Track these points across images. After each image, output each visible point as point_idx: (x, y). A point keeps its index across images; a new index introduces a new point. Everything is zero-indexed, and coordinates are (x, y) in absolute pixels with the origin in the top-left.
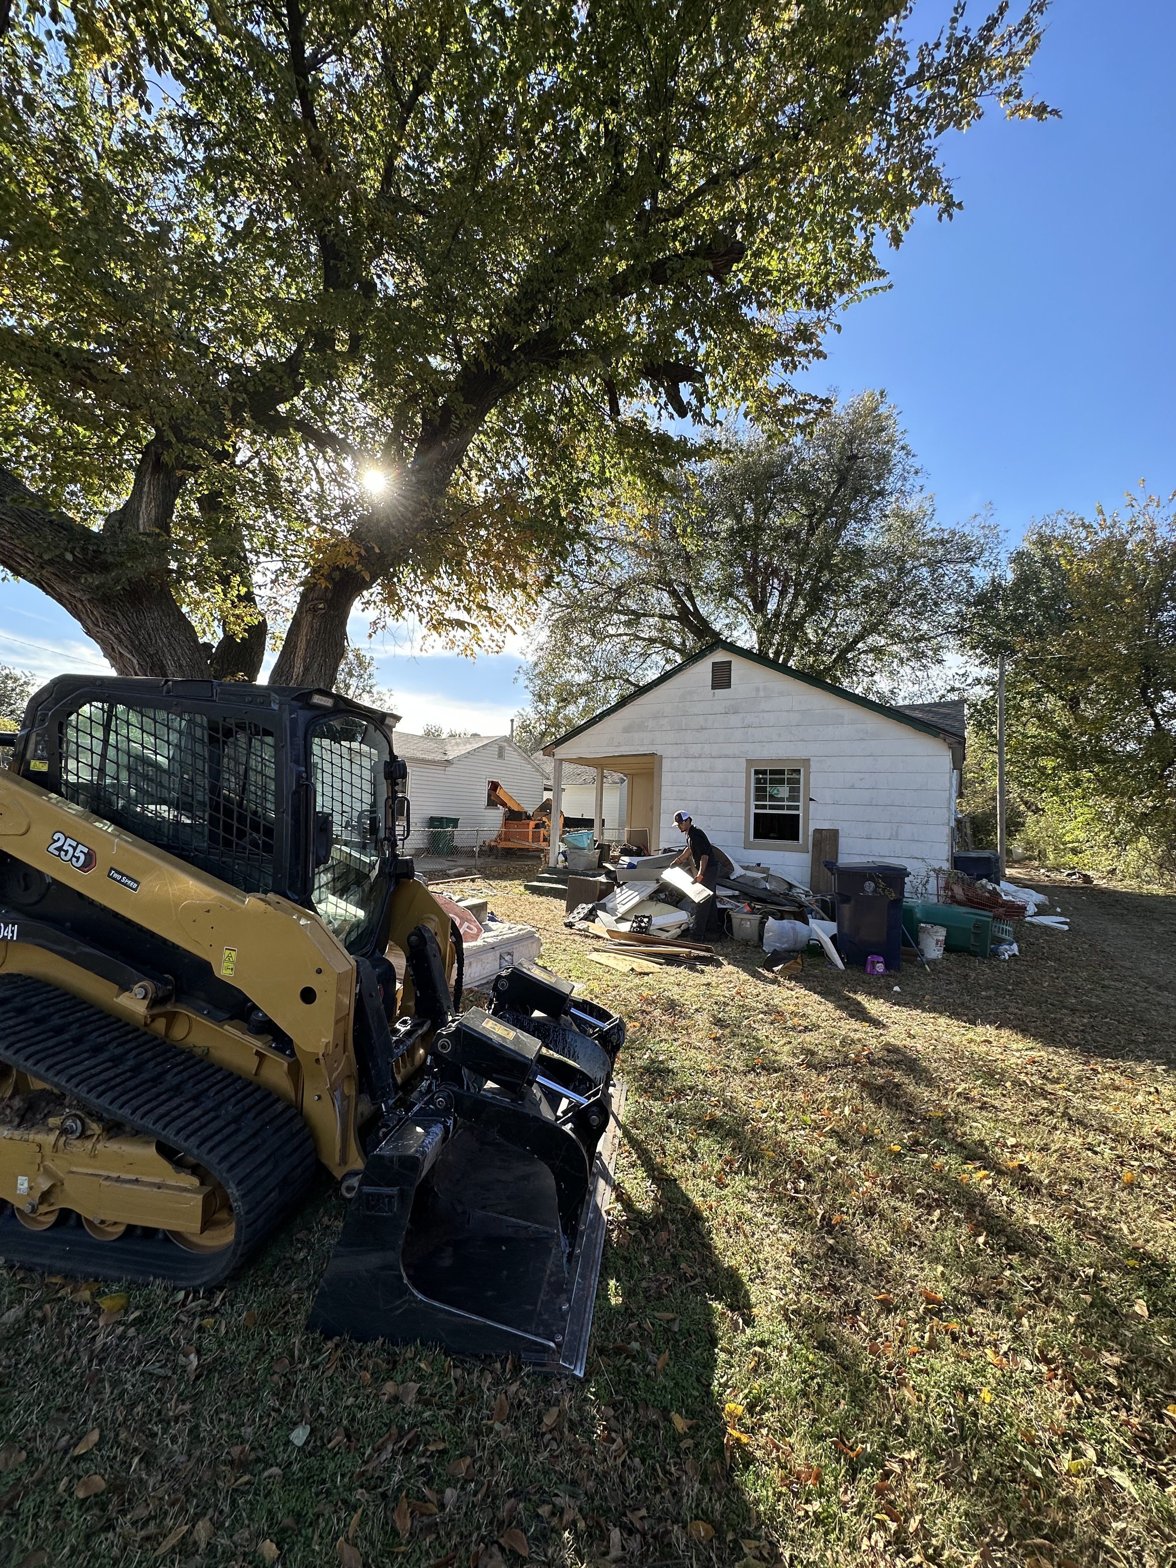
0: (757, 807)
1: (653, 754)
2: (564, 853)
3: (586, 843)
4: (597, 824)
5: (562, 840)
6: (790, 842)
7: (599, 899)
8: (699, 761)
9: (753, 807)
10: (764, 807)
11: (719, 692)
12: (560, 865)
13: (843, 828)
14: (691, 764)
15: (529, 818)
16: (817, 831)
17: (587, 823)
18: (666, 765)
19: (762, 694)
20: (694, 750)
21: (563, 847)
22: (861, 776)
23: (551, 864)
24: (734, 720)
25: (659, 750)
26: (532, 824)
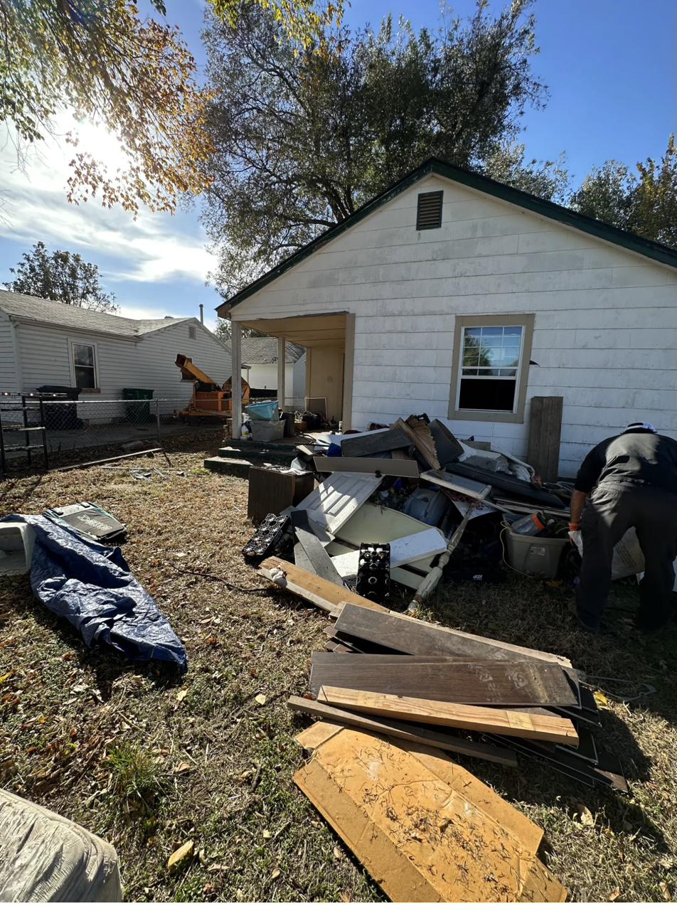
0: (465, 372)
1: (345, 313)
2: (247, 424)
3: (270, 413)
4: (279, 394)
5: (244, 410)
6: (501, 412)
7: (295, 504)
8: (399, 320)
9: (460, 372)
10: (473, 372)
11: (428, 233)
12: (244, 437)
13: (569, 397)
14: (388, 324)
15: (218, 389)
16: (537, 400)
17: (271, 394)
18: (360, 325)
19: (479, 234)
20: (394, 306)
21: (246, 418)
22: (597, 333)
23: (235, 436)
24: (444, 268)
25: (351, 307)
26: (220, 394)
